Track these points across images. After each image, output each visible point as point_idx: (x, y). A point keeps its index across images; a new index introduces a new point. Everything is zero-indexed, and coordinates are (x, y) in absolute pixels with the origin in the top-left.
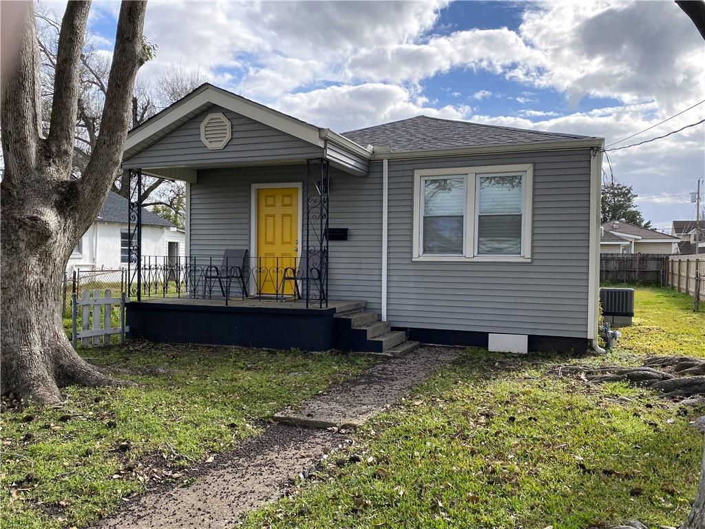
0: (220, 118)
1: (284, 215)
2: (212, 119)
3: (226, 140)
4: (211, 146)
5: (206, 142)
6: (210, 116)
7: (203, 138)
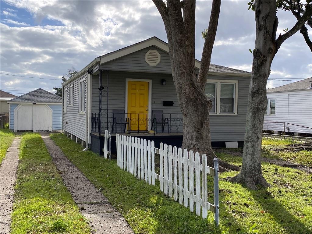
0: (155, 52)
1: (141, 94)
2: (151, 52)
3: (158, 63)
4: (150, 64)
5: (148, 62)
6: (151, 51)
7: (146, 60)
